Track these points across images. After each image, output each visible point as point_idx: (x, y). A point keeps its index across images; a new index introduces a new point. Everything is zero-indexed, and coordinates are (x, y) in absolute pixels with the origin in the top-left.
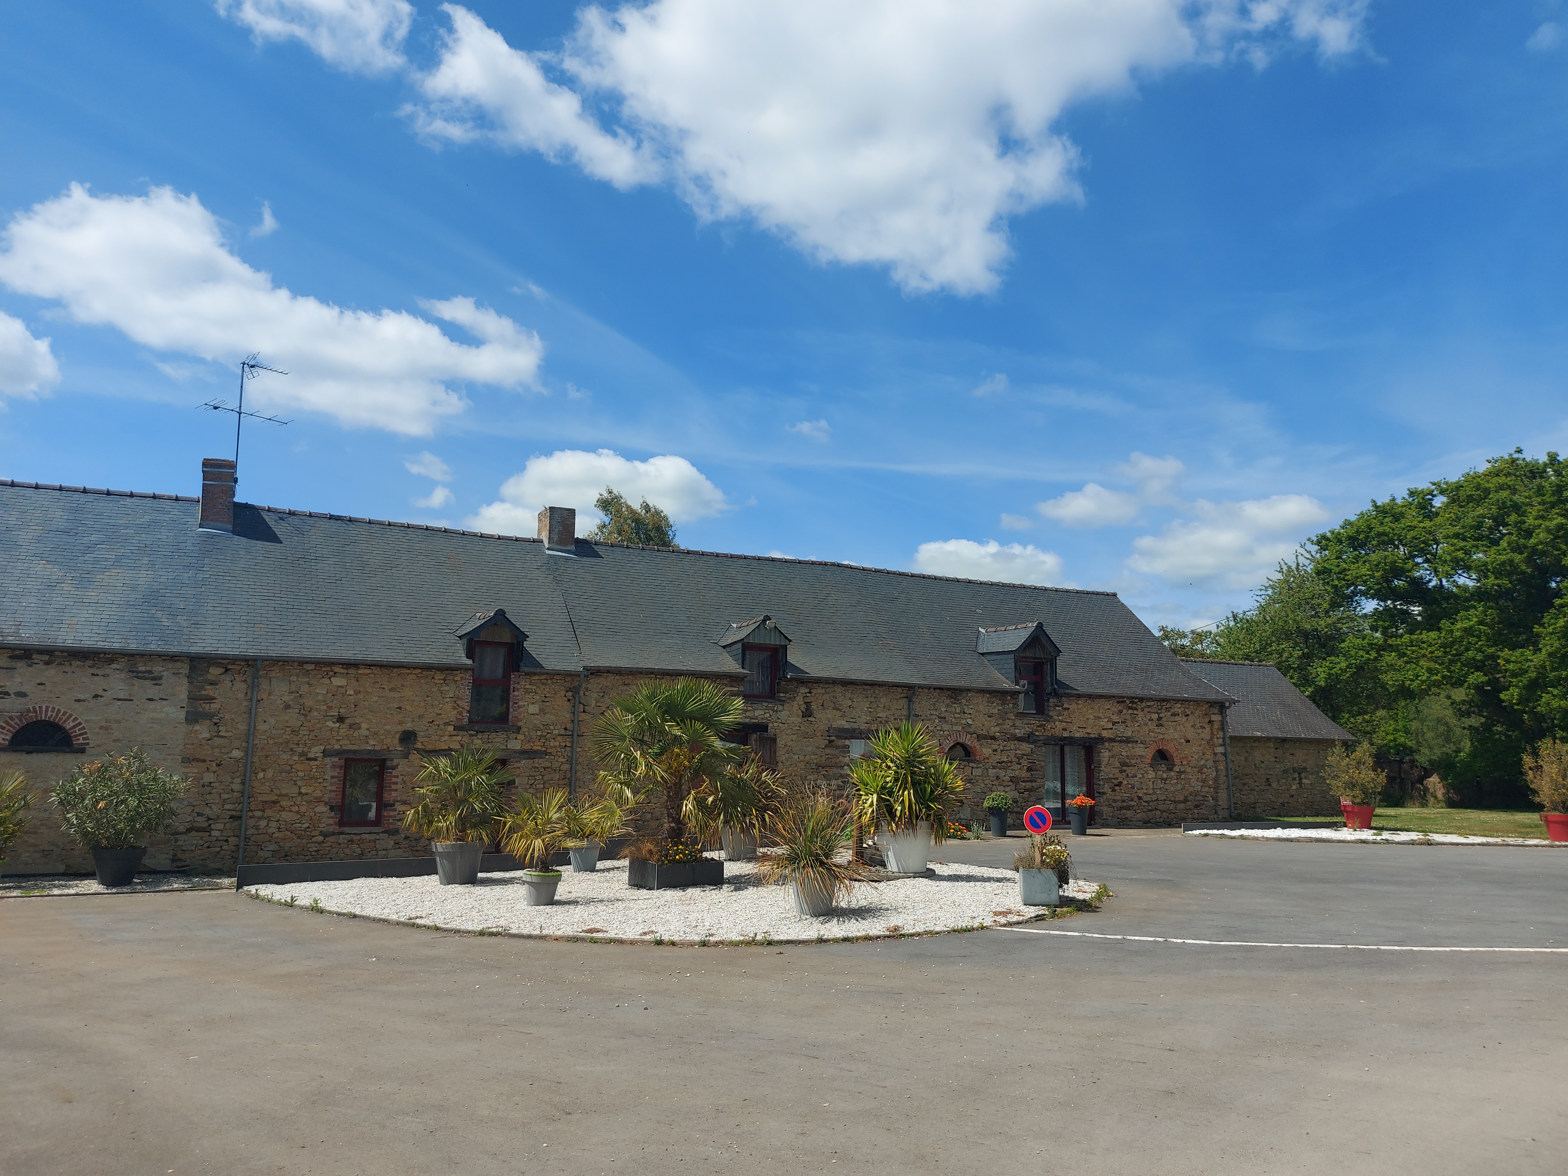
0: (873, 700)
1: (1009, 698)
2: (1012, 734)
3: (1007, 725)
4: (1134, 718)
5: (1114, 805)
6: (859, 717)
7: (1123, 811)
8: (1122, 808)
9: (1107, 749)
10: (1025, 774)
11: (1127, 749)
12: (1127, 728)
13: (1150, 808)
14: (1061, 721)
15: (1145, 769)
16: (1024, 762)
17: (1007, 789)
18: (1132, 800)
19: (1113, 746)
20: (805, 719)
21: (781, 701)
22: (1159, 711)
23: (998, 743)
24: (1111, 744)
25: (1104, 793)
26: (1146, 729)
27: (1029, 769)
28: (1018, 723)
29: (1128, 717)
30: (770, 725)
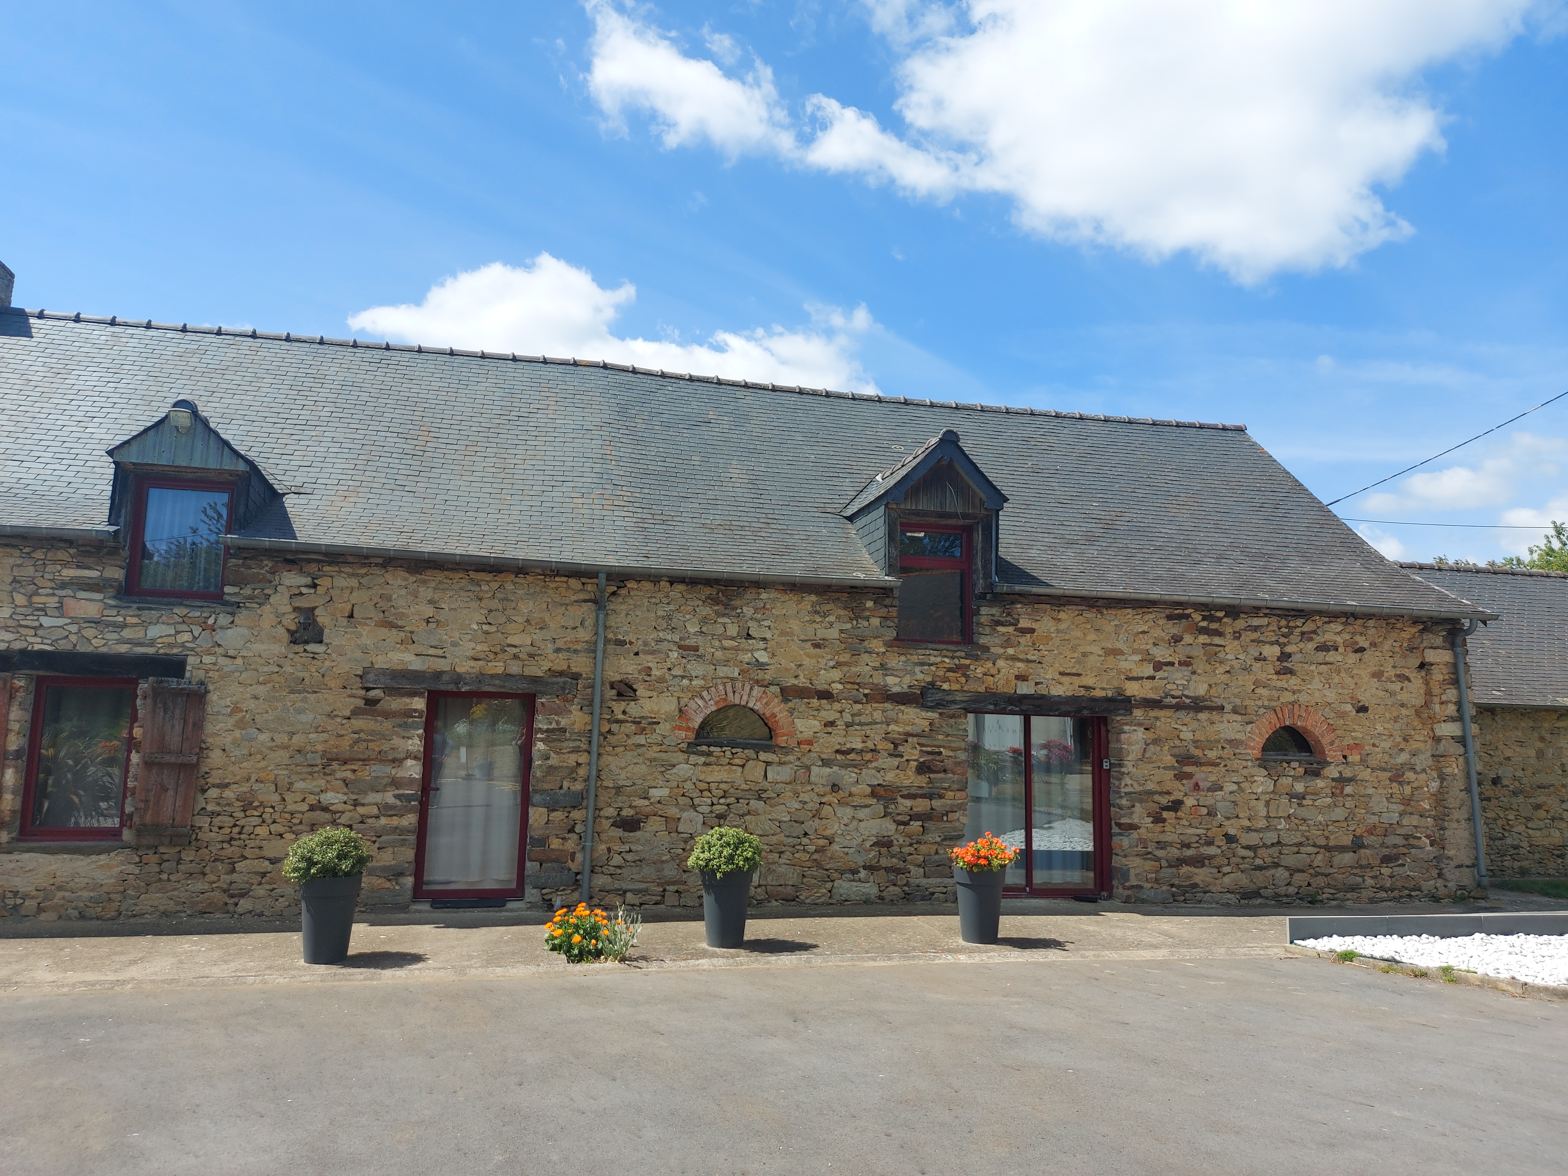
0: (495, 604)
1: (870, 604)
2: (875, 687)
3: (865, 666)
4: (1212, 655)
5: (1160, 853)
6: (455, 644)
7: (1185, 869)
8: (1181, 861)
9: (1140, 725)
10: (911, 779)
11: (1195, 725)
12: (1194, 677)
13: (1258, 862)
14: (1014, 658)
15: (1245, 772)
16: (912, 752)
17: (862, 814)
18: (1210, 843)
19: (1157, 718)
20: (299, 648)
21: (226, 604)
22: (1282, 640)
23: (837, 706)
24: (1153, 713)
25: (1134, 827)
26: (1248, 681)
27: (923, 769)
28: (895, 661)
29: (1198, 652)
30: (191, 660)
